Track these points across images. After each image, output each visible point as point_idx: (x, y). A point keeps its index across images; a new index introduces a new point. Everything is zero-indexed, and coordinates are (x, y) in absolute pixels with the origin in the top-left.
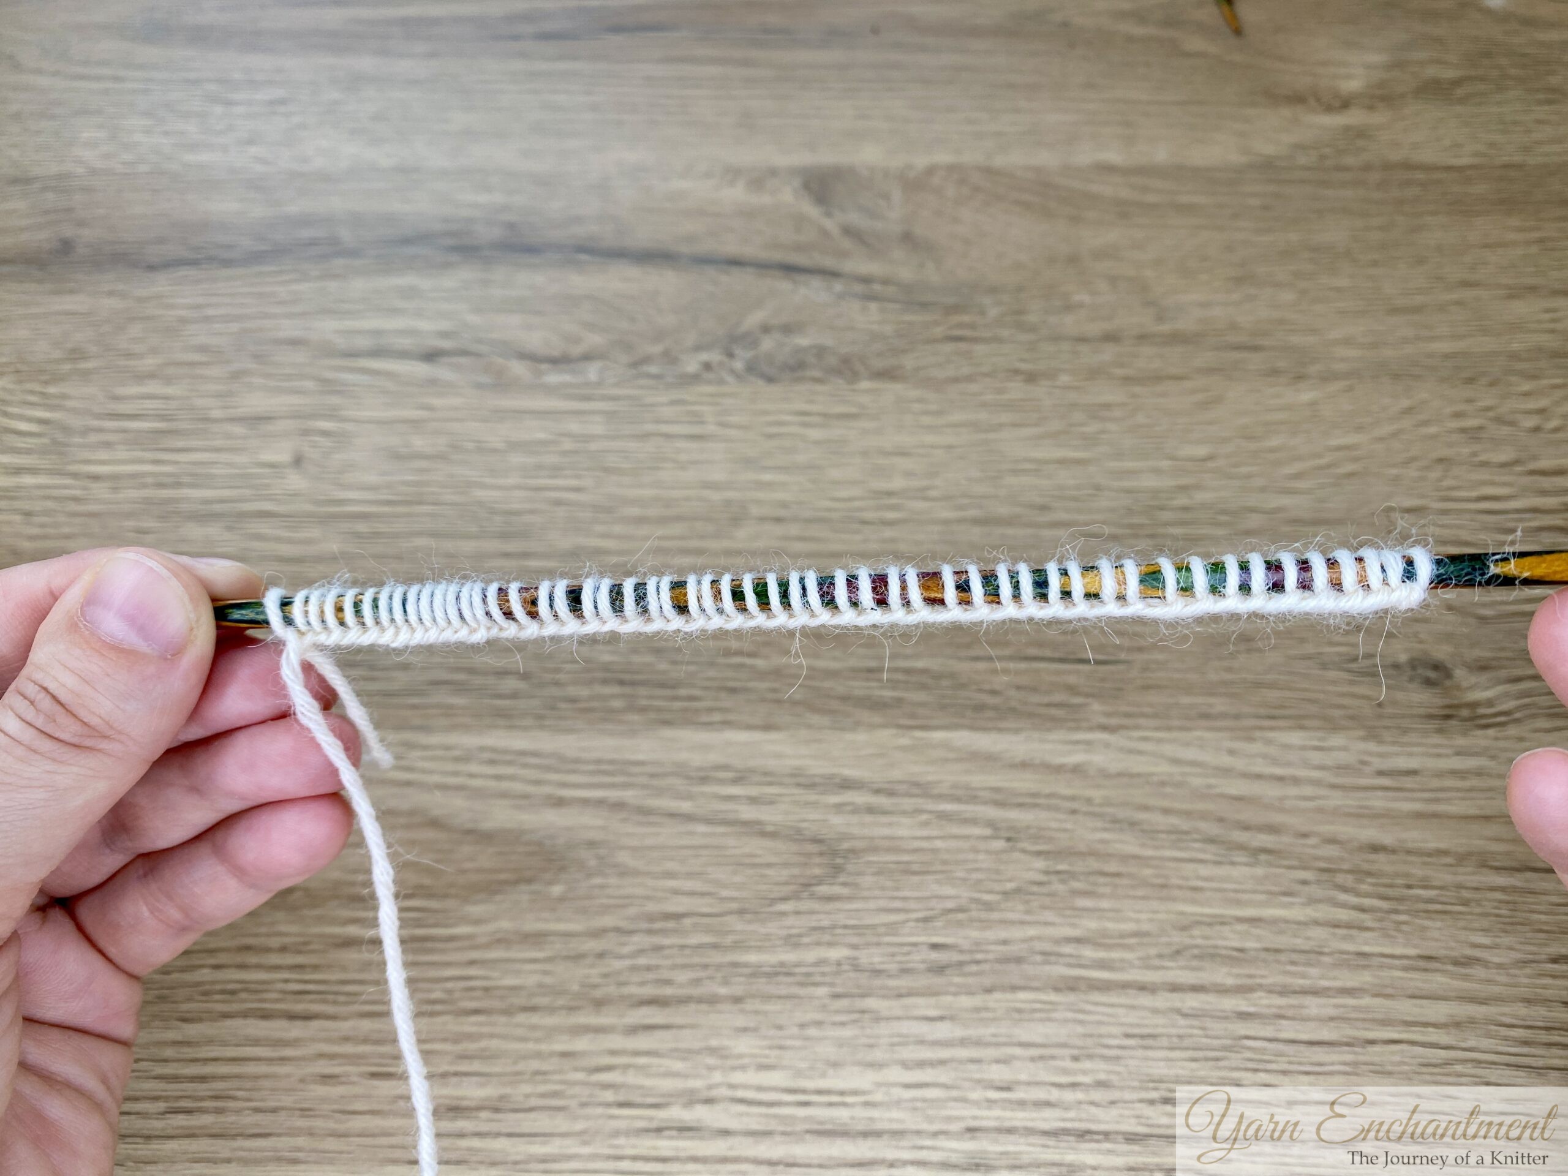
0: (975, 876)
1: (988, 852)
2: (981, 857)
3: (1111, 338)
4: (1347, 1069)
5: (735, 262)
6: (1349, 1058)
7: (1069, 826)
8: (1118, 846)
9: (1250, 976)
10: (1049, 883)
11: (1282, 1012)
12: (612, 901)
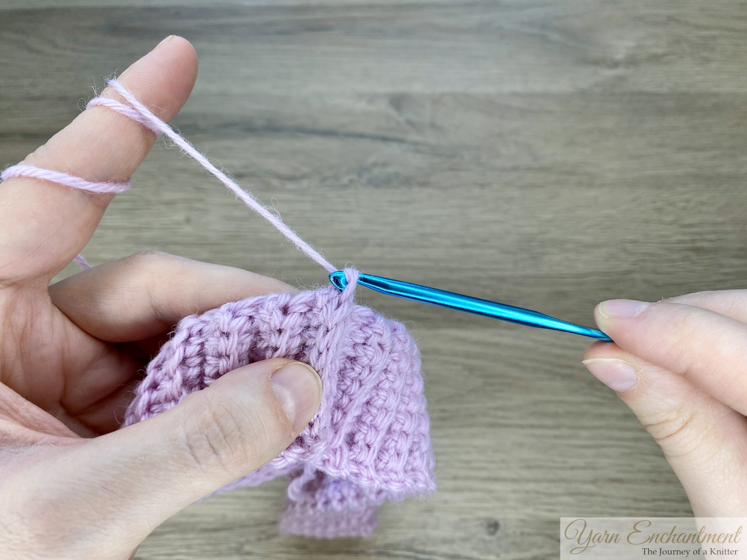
1: (461, 375)
3: (515, 169)
5: (361, 136)
8: (511, 373)
9: (560, 422)
11: (571, 435)
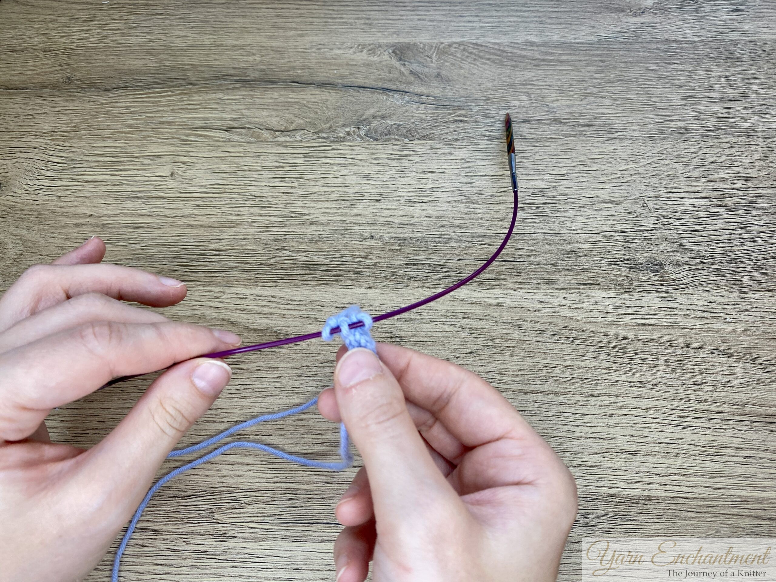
0: (454, 347)
1: (459, 337)
2: (456, 339)
4: (604, 425)
5: (363, 87)
6: (605, 421)
7: (494, 327)
8: (514, 336)
9: (567, 388)
10: (484, 350)
11: (579, 402)
12: (305, 355)
